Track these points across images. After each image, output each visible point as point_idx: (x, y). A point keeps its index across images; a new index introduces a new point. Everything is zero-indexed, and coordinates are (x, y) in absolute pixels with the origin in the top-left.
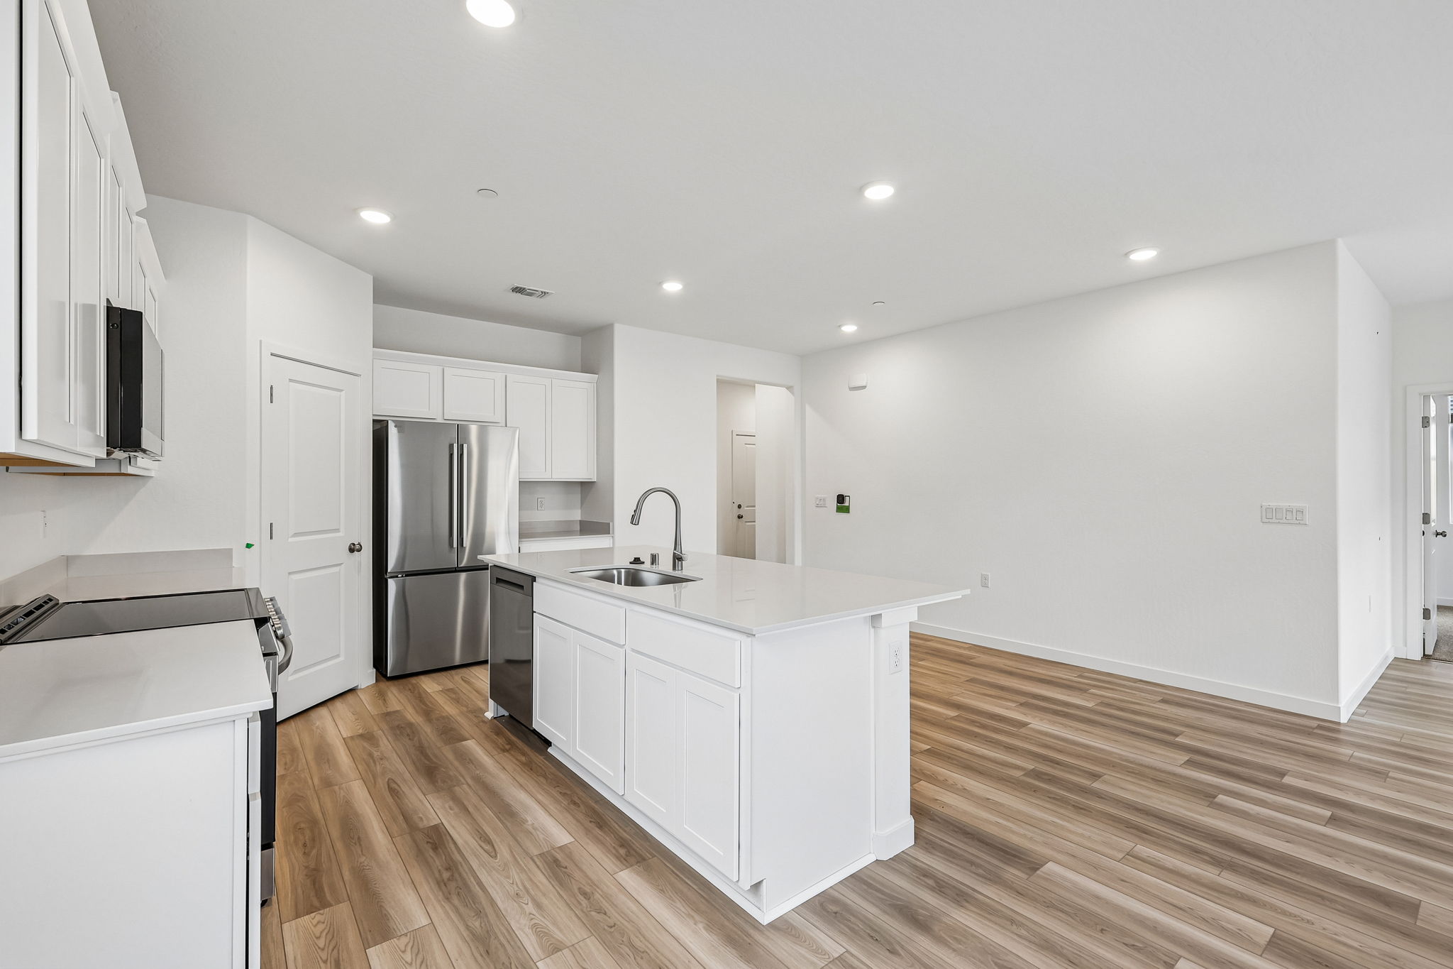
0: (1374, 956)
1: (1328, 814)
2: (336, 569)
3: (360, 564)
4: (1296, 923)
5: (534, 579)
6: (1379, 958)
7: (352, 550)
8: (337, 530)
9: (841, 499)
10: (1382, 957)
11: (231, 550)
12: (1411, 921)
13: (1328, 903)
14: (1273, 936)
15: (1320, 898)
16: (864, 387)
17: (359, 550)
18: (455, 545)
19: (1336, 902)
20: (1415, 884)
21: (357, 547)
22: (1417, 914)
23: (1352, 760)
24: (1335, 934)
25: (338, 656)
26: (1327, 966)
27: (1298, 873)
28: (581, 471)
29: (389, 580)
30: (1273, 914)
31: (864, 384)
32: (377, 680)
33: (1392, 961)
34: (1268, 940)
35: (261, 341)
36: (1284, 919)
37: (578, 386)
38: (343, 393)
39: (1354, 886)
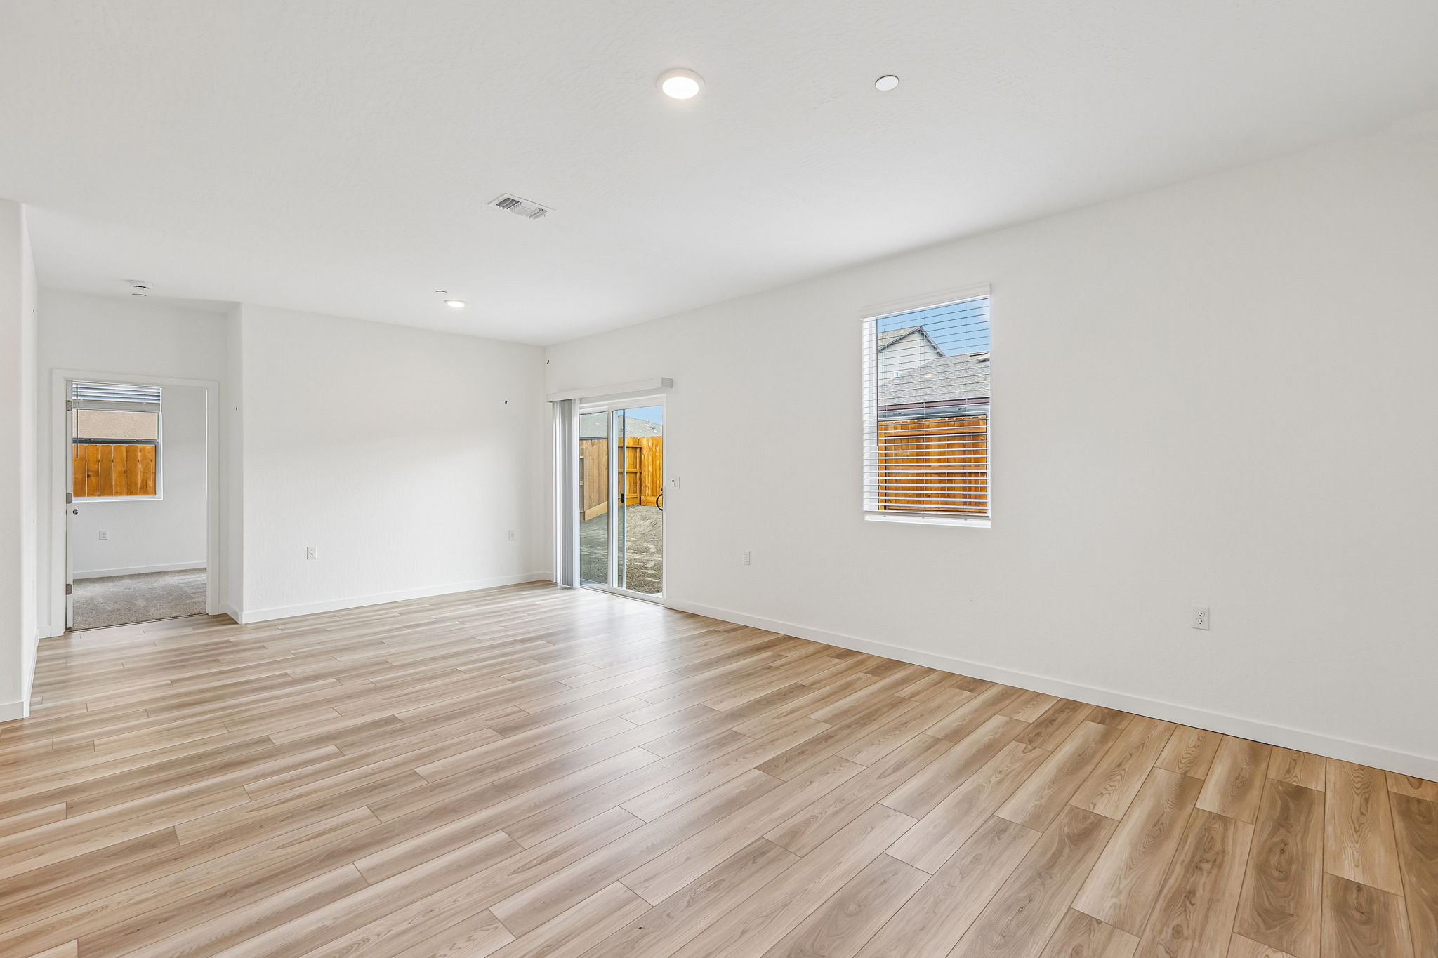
0: (167, 892)
1: (63, 806)
4: (93, 918)
6: (171, 890)
10: (173, 887)
12: (176, 845)
13: (110, 880)
14: (79, 947)
15: (101, 881)
19: (114, 874)
20: (163, 817)
22: (177, 838)
23: (56, 747)
24: (130, 900)
26: (138, 930)
27: (67, 876)
30: (68, 927)
33: (181, 884)
34: (77, 954)
36: (80, 923)
39: (121, 851)
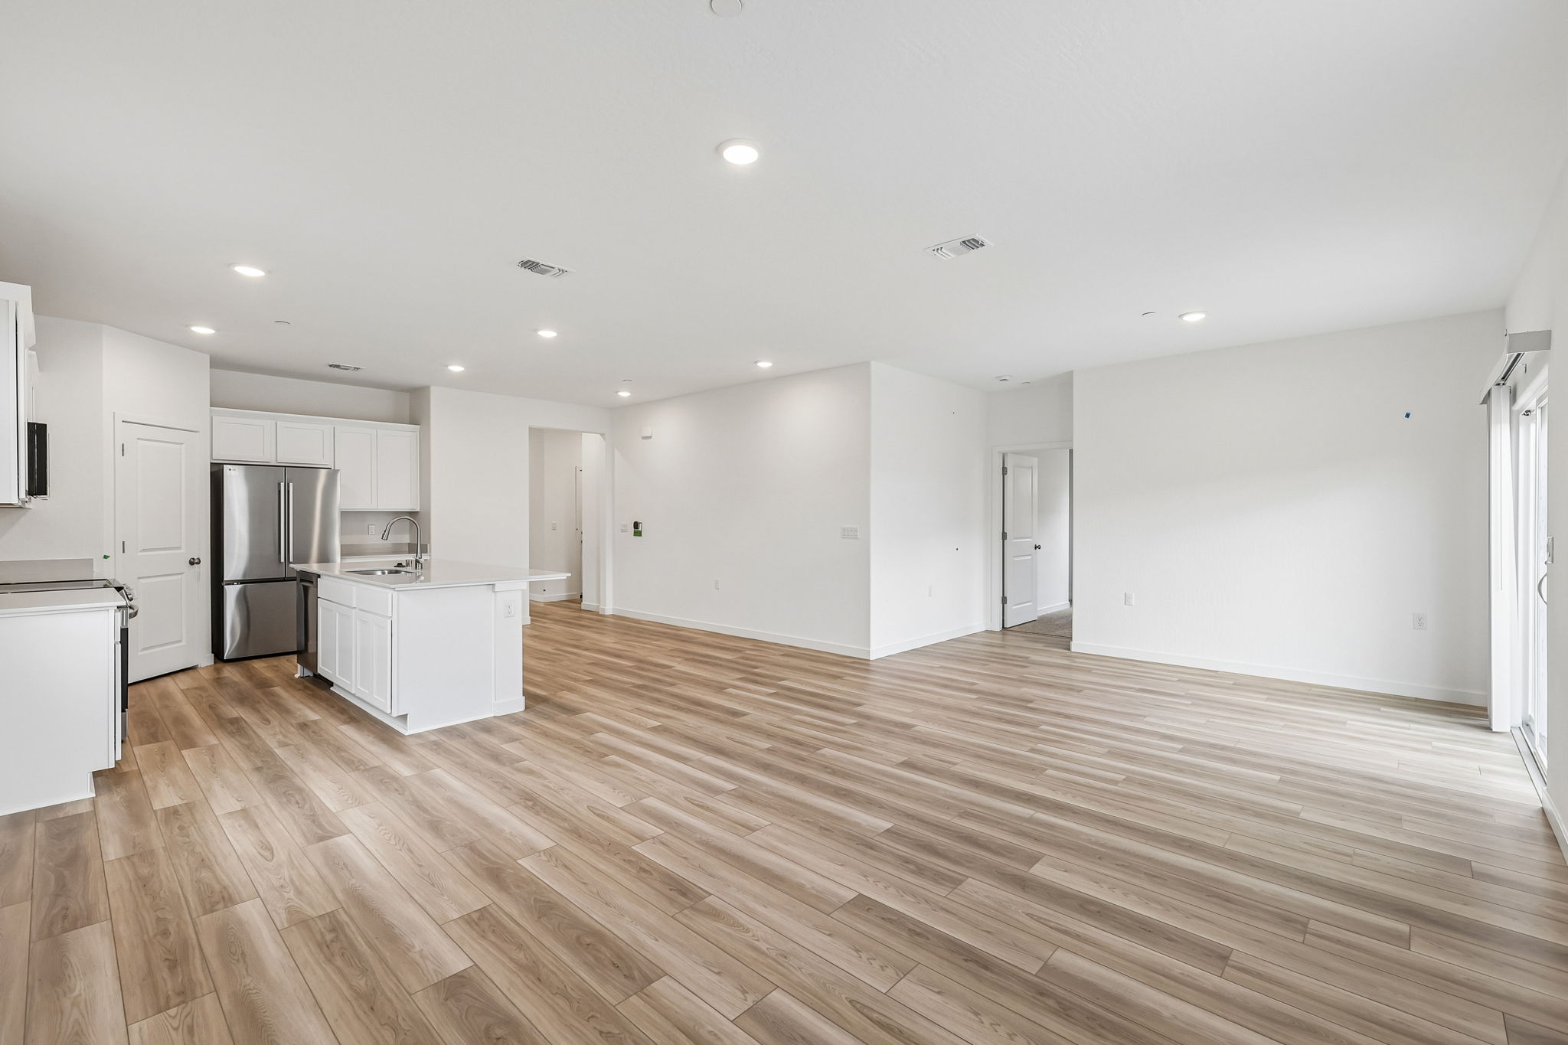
2: (180, 576)
3: (199, 573)
5: (319, 576)
7: (192, 563)
8: (179, 548)
9: (636, 525)
11: (92, 559)
16: (650, 437)
17: (199, 563)
18: (283, 560)
21: (197, 561)
25: (180, 641)
28: (406, 502)
29: (225, 586)
31: (649, 435)
32: (215, 663)
35: (114, 413)
37: (403, 435)
38: (183, 446)
